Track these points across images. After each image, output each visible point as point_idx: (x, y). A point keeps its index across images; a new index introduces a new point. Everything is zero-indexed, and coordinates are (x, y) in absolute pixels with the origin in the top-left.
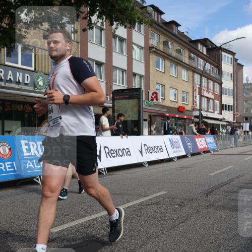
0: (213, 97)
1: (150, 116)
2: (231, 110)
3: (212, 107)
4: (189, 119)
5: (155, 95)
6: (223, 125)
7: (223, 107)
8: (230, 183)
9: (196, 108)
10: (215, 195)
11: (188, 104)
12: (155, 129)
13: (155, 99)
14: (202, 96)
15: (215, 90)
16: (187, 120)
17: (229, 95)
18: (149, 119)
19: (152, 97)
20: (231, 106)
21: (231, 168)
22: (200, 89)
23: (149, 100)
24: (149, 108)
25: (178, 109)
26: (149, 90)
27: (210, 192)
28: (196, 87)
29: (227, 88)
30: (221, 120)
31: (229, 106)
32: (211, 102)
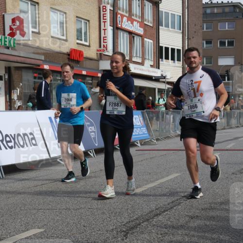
0: (141, 31)
1: (8, 70)
2: (179, 60)
3: (139, 53)
4: (93, 77)
5: (18, 23)
6: (161, 91)
7: (162, 53)
8: (172, 208)
9: (106, 53)
10: (142, 233)
11: (89, 46)
12: (19, 98)
13: (18, 32)
14: (118, 28)
15: (146, 17)
16: (88, 78)
17: (173, 27)
18: (7, 77)
19: (11, 29)
20: (179, 51)
21: (177, 177)
22: (114, 14)
23: (4, 34)
24: (6, 51)
25: (69, 55)
26: (5, 12)
27: (132, 228)
28: (105, 8)
29: (170, 12)
30: (157, 80)
31: (173, 50)
32: (137, 40)
